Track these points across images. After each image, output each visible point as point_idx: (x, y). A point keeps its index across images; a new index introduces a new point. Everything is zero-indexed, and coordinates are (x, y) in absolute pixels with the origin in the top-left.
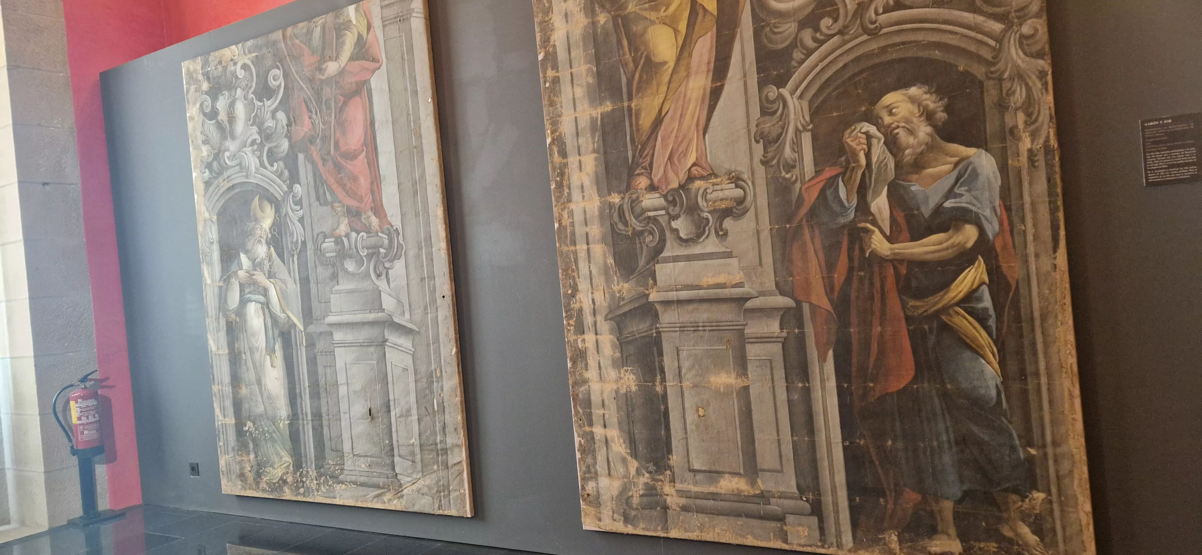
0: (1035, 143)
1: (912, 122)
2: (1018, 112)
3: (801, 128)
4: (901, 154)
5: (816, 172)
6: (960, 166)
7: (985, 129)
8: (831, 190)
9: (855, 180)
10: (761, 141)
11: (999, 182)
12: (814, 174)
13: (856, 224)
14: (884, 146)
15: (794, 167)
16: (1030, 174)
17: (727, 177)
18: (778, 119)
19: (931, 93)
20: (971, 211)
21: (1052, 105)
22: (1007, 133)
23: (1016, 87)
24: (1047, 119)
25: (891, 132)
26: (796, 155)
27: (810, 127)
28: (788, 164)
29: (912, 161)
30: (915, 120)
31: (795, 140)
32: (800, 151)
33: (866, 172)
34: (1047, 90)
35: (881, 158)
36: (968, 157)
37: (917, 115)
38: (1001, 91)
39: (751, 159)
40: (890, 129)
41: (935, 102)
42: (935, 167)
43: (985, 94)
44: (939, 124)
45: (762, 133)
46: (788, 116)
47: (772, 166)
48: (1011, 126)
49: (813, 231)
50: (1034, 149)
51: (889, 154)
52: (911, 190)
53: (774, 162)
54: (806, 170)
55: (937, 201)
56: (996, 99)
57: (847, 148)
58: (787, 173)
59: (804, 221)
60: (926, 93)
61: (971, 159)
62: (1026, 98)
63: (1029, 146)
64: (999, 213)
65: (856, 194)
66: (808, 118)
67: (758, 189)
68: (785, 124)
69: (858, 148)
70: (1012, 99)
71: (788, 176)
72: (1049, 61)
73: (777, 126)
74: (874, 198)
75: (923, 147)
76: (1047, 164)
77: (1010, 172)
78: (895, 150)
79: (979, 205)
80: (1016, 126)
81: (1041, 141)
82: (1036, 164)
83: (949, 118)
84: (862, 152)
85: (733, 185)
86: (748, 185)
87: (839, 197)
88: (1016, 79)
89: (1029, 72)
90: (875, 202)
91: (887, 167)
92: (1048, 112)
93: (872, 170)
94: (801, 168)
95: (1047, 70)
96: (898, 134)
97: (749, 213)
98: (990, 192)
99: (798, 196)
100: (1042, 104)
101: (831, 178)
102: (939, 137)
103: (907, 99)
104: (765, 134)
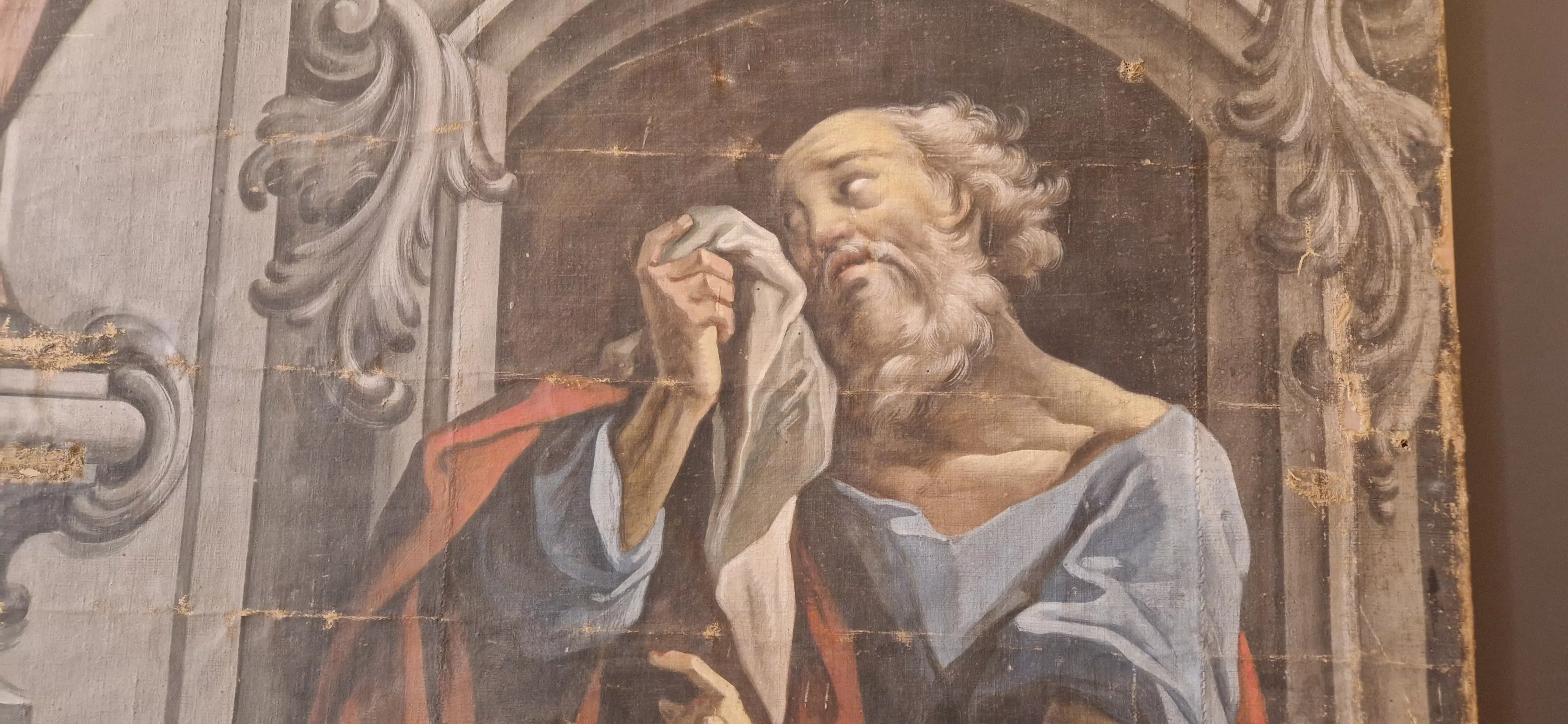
0: (1386, 422)
1: (923, 246)
2: (1327, 282)
3: (460, 180)
4: (865, 371)
5: (500, 385)
6: (1096, 465)
7: (1203, 329)
8: (557, 478)
9: (664, 452)
10: (272, 201)
11: (1244, 562)
12: (490, 394)
13: (643, 655)
14: (802, 326)
15: (403, 345)
16: (1362, 548)
17: (74, 338)
18: (363, 122)
19: (1007, 145)
20: (1126, 665)
21: (1450, 281)
22: (1285, 360)
23: (1327, 183)
24: (1433, 333)
25: (839, 270)
26: (423, 295)
27: (505, 183)
28: (376, 327)
29: (906, 409)
30: (937, 239)
31: (427, 229)
32: (441, 281)
33: (717, 422)
34: (1435, 219)
35: (786, 374)
36: (1126, 433)
37: (948, 221)
38: (1272, 185)
39: (211, 275)
40: (835, 256)
41: (1018, 183)
42: (996, 451)
43: (1211, 189)
44: (1030, 274)
45: (281, 166)
46: (412, 115)
47: (304, 324)
48: (1299, 332)
49: (446, 659)
50: (1381, 444)
51: (818, 361)
52: (892, 537)
53: (317, 307)
54: (455, 368)
55: (992, 599)
56: (1250, 216)
57: (650, 309)
58: (366, 369)
59: (413, 603)
60: (987, 140)
61: (1141, 443)
62: (1359, 235)
63: (1362, 428)
64: (1234, 695)
65: (661, 514)
66: (497, 146)
67: (216, 421)
68: (392, 147)
69: (697, 313)
70: (1309, 227)
71: (369, 382)
72: (1446, 111)
73: (352, 152)
74: (735, 545)
75: (957, 357)
76: (1424, 516)
77: (1286, 521)
78: (843, 350)
79: (1157, 646)
80: (1320, 339)
81: (1409, 415)
82: (1387, 507)
83: (1067, 257)
84: (711, 332)
85: (99, 381)
86: (171, 391)
87: (588, 513)
88: (1327, 154)
89: (1373, 136)
90: (737, 562)
91: (804, 418)
92: (1435, 306)
93: (742, 419)
94: (438, 355)
95: (1435, 141)
96: (862, 283)
97: (152, 526)
98: (1204, 594)
99: (402, 485)
100: (1414, 271)
101: (562, 423)
102: (1022, 325)
103: (912, 150)
104: (297, 173)
